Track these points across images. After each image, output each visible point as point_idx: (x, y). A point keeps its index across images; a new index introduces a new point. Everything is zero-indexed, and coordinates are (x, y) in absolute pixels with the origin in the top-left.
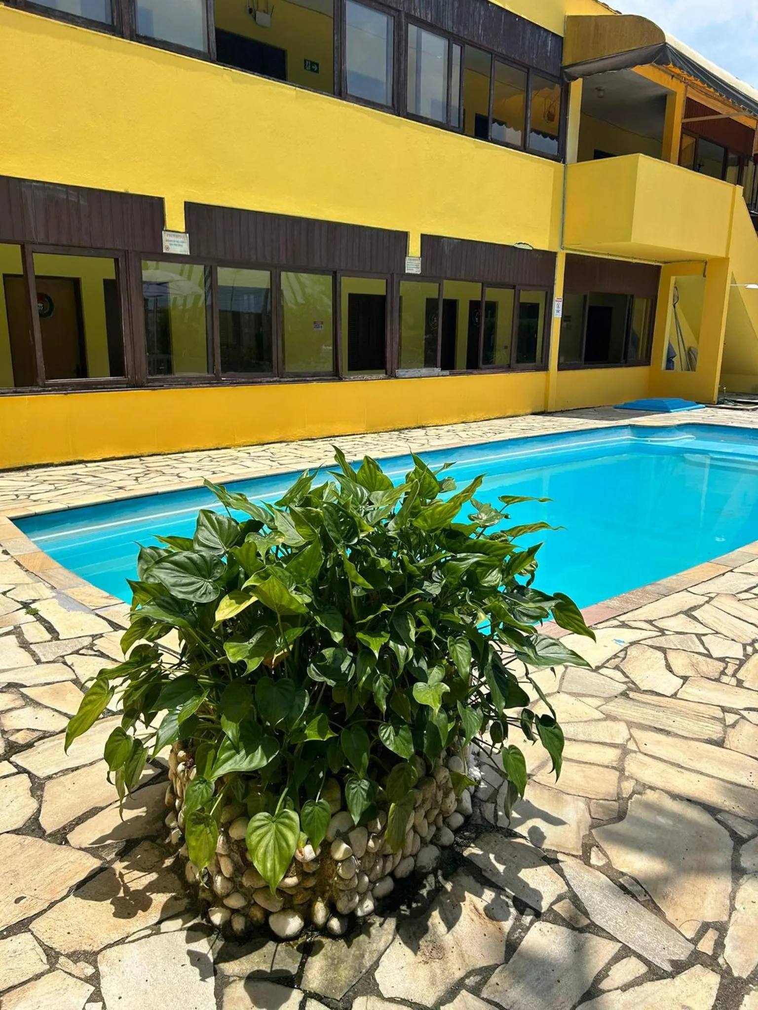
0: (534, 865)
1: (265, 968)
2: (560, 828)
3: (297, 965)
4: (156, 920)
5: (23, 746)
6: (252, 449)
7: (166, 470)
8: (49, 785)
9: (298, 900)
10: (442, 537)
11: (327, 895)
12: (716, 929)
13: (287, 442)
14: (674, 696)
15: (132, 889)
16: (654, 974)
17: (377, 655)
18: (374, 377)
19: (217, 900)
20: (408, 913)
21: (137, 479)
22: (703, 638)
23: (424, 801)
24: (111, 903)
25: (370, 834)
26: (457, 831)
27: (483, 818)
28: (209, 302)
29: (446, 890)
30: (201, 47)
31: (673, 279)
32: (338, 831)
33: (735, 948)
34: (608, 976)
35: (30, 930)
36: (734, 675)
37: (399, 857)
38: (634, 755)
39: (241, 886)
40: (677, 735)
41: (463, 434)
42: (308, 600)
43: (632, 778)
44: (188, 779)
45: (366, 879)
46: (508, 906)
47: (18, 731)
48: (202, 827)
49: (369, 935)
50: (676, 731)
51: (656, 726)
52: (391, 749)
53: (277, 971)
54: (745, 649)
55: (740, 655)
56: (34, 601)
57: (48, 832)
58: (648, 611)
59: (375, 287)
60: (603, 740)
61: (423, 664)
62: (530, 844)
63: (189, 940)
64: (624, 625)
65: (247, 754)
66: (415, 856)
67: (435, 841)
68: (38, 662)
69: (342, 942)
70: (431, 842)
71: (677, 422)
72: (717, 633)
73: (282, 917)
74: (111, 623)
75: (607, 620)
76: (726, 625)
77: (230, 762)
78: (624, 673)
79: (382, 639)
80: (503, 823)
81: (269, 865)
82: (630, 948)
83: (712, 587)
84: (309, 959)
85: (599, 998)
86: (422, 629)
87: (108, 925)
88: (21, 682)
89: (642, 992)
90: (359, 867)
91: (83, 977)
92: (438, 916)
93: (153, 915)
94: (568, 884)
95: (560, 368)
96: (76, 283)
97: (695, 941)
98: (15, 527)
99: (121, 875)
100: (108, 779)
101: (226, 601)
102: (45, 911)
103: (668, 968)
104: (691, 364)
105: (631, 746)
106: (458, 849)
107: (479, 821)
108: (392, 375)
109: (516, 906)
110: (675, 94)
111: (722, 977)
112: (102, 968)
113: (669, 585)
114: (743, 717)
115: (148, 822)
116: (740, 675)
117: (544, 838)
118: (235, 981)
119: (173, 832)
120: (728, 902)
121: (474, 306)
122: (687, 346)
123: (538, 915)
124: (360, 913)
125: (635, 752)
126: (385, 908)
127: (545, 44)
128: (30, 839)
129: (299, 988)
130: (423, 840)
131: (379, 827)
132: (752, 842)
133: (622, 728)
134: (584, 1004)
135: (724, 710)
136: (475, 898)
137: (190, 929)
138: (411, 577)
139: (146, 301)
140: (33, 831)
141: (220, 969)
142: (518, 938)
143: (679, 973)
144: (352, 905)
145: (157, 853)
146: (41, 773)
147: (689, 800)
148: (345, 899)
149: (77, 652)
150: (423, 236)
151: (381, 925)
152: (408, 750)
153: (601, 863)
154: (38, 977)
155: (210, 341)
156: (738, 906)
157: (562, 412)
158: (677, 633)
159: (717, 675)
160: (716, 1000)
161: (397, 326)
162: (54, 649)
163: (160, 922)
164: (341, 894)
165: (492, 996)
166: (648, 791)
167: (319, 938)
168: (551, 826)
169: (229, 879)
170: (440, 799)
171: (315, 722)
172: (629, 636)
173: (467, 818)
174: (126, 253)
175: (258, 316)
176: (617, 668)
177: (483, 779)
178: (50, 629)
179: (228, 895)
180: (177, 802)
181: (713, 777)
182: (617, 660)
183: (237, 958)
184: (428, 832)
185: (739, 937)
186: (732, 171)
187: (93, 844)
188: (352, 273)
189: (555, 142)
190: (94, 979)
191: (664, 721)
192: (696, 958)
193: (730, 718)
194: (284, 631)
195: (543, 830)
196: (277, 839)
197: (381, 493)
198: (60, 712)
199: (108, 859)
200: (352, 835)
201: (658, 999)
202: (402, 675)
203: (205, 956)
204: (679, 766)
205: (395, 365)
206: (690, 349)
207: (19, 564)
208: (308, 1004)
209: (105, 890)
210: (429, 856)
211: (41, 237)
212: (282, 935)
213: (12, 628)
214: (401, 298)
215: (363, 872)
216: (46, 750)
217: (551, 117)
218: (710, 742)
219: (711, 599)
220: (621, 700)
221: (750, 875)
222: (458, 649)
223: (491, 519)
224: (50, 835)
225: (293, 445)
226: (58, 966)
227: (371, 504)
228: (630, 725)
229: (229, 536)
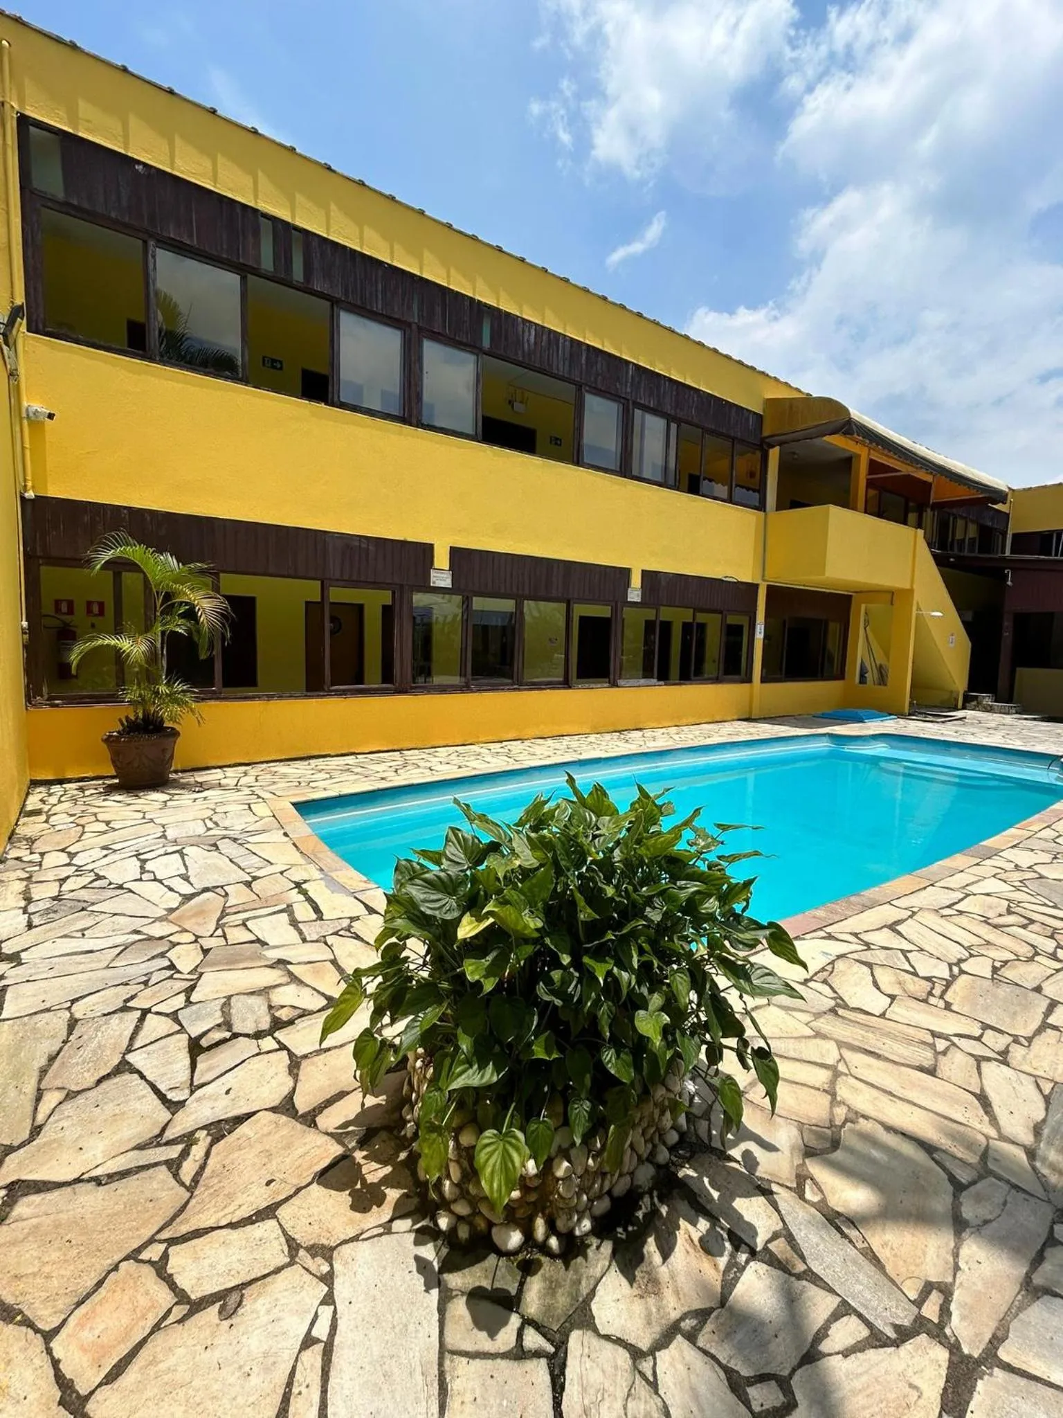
0: (747, 1195)
1: (486, 1284)
2: (774, 1154)
3: (517, 1285)
4: (388, 1217)
5: (285, 1022)
6: (492, 746)
7: (422, 763)
8: (304, 1063)
9: (520, 1214)
10: (663, 862)
11: (547, 1211)
12: (941, 1291)
13: (522, 740)
14: (883, 1016)
15: (369, 1182)
16: (876, 1340)
17: (602, 982)
18: (599, 686)
19: (445, 1204)
20: (624, 1237)
21: (396, 771)
22: (909, 955)
23: (641, 1119)
24: (349, 1195)
25: (589, 1151)
26: (672, 1149)
27: (697, 1136)
28: (465, 617)
29: (661, 1214)
30: (470, 431)
31: (863, 607)
32: (560, 1147)
33: (963, 1318)
34: (828, 1336)
35: (276, 1217)
36: (941, 997)
37: (617, 1175)
38: (844, 1078)
39: (468, 1192)
40: (887, 1060)
41: (676, 737)
42: (540, 924)
43: (844, 1104)
44: (425, 1077)
45: (585, 1197)
46: (723, 1240)
47: (283, 1007)
48: (434, 1135)
49: (586, 1257)
50: (887, 1055)
51: (866, 1047)
52: (613, 1072)
53: (497, 1289)
54: (951, 970)
55: (946, 975)
56: (305, 881)
57: (300, 1113)
58: (854, 923)
59: (602, 611)
60: (813, 1059)
61: (645, 991)
62: (744, 1170)
63: (417, 1243)
64: (830, 937)
65: (480, 1068)
66: (632, 1174)
67: (651, 1158)
68: (304, 940)
69: (559, 1262)
70: (648, 1160)
71: (871, 732)
72: (922, 950)
73: (504, 1230)
74: (367, 906)
75: (814, 931)
76: (932, 943)
77: (463, 1077)
78: (832, 988)
79: (607, 965)
80: (716, 1144)
81: (495, 1185)
82: (849, 1305)
83: (914, 901)
84: (529, 1279)
85: (819, 1362)
86: (644, 959)
87: (345, 1219)
88: (288, 959)
89: (865, 1360)
90: (579, 1186)
91: (318, 1274)
92: (654, 1243)
93: (385, 1212)
94: (782, 1220)
95: (763, 680)
96: (360, 608)
97: (919, 1303)
98: (295, 811)
99: (360, 1166)
100: (355, 1077)
101: (467, 918)
102: (291, 1197)
103: (891, 1333)
104: (882, 679)
105: (842, 1068)
106: (673, 1169)
107: (694, 1139)
108: (614, 685)
109: (730, 1240)
110: (859, 456)
111: (951, 1353)
112: (337, 1266)
113: (872, 896)
114: (954, 1044)
115: (387, 1112)
116: (948, 997)
117: (758, 1164)
118: (457, 1295)
119: (409, 1125)
120: (951, 1259)
121: (687, 627)
122: (878, 663)
123: (753, 1254)
124: (577, 1233)
125: (846, 1075)
126: (602, 1229)
127: (747, 419)
128: (284, 1119)
129: (517, 1312)
130: (639, 1157)
131: (599, 1145)
132: (972, 1189)
133: (832, 1046)
134: (804, 1368)
135: (934, 1034)
136: (690, 1227)
137: (417, 1231)
138: (634, 904)
139: (414, 618)
140: (288, 1110)
141: (445, 1281)
142: (733, 1278)
143: (903, 1342)
144: (571, 1224)
145: (393, 1144)
146: (299, 1052)
147: (903, 1134)
148: (564, 1217)
149: (336, 933)
150: (643, 572)
151: (598, 1248)
152: (629, 1074)
153: (816, 1199)
154: (278, 1270)
155: (463, 650)
156: (962, 1264)
157: (765, 719)
158: (883, 948)
159: (924, 996)
160: (947, 1382)
161: (620, 644)
162: (319, 929)
163: (391, 1221)
164: (561, 1213)
165: (708, 1346)
166: (861, 1120)
167: (538, 1256)
168: (764, 1151)
169: (457, 1185)
170: (656, 1116)
171: (542, 1038)
172: (836, 948)
173: (682, 1135)
174: (402, 586)
175: (504, 628)
176: (825, 982)
177: (697, 1093)
178: (316, 909)
179: (455, 1201)
180: (414, 1095)
181: (926, 1109)
182: (826, 974)
183: (460, 1270)
184: (644, 1149)
185: (966, 1304)
186: (912, 517)
187: (336, 1128)
188: (583, 600)
189: (757, 495)
190: (328, 1279)
191: (873, 1042)
192: (920, 1326)
193: (941, 1045)
194: (517, 947)
195: (756, 1154)
196: (503, 1158)
197: (608, 818)
198: (318, 992)
199: (350, 1147)
200: (573, 1152)
201: (883, 1371)
202: (625, 1002)
203: (431, 1263)
204: (890, 1094)
205: (617, 675)
206: (881, 666)
207: (296, 846)
208: (526, 1331)
209: (345, 1180)
210: (645, 1175)
211: (337, 575)
212: (503, 1248)
213: (285, 906)
214: (623, 620)
215: (582, 1190)
216: (304, 1028)
217: (752, 475)
218: (921, 1069)
219: (914, 913)
220: (830, 1017)
221: (973, 1230)
222: (678, 979)
223: (708, 846)
224: (302, 1116)
225: (527, 743)
226: (297, 1260)
227: (598, 829)
228: (841, 1044)
229: (472, 852)
